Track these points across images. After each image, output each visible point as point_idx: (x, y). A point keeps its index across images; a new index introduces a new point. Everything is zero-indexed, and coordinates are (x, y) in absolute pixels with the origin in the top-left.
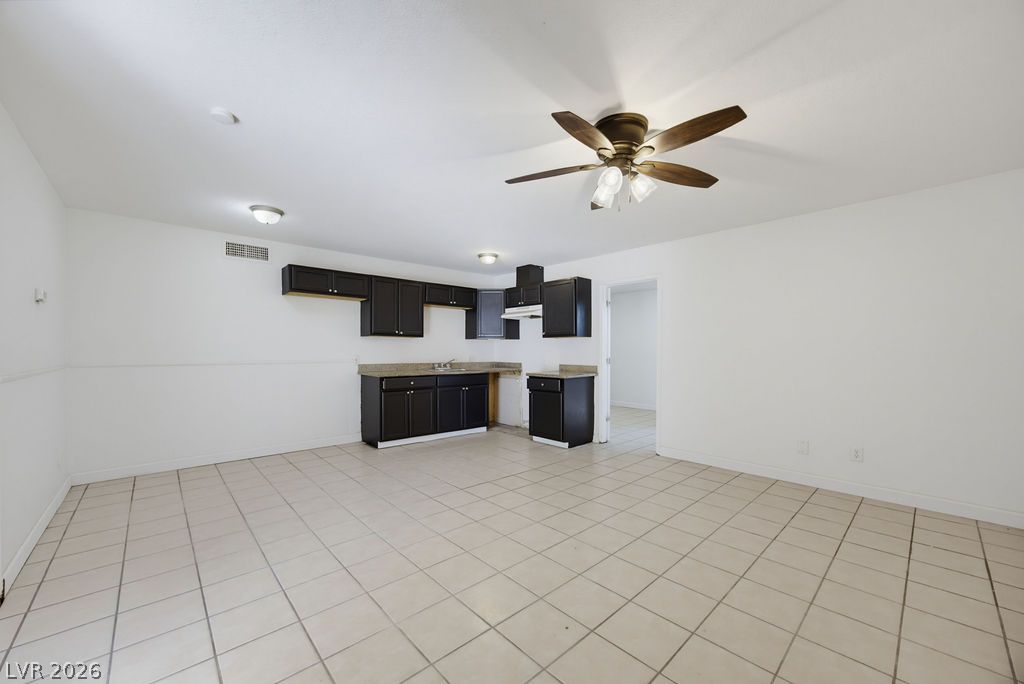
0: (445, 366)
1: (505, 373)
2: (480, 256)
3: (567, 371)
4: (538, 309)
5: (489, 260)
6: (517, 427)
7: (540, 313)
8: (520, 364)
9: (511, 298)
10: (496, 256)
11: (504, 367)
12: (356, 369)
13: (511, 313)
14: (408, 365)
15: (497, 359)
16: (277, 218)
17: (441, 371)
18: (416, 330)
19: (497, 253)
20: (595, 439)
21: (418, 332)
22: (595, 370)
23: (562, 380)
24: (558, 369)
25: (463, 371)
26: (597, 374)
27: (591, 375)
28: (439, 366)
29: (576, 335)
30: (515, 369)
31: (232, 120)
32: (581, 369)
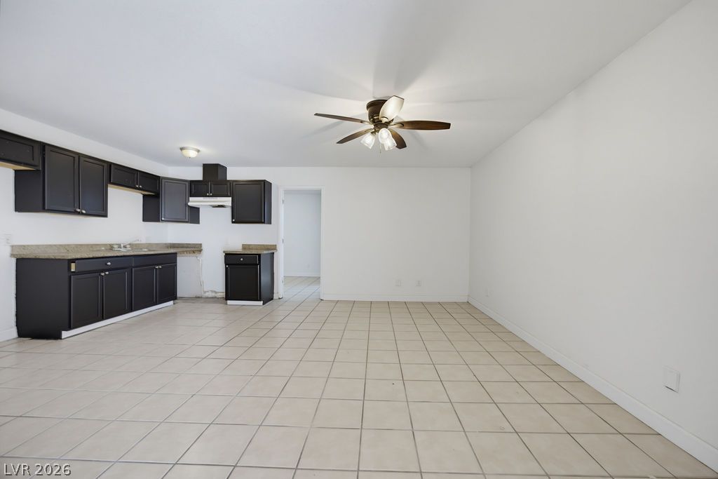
0: (125, 247)
1: (181, 252)
2: (182, 149)
4: (227, 201)
5: (190, 154)
6: (199, 297)
7: (229, 204)
8: (201, 245)
9: (196, 188)
10: (198, 151)
11: (182, 247)
12: (8, 251)
13: (194, 201)
18: (101, 210)
19: (199, 149)
20: (275, 296)
21: (103, 213)
22: (274, 247)
23: (259, 255)
24: (240, 248)
25: (145, 252)
26: (277, 250)
27: (272, 251)
28: (119, 246)
29: (264, 223)
30: (196, 249)
32: (263, 247)
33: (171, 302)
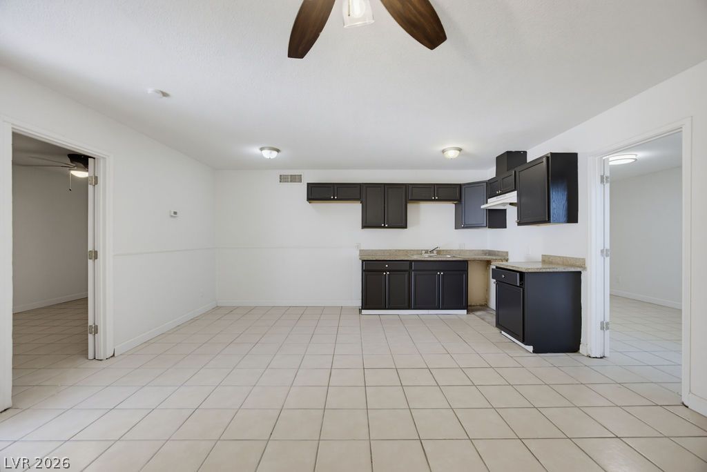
0: (432, 251)
2: (443, 152)
3: (551, 263)
4: (512, 197)
5: (452, 154)
7: (515, 200)
8: (507, 253)
9: (492, 188)
10: (460, 150)
11: (495, 255)
12: (358, 253)
13: (494, 203)
14: (399, 250)
15: (489, 247)
16: (275, 154)
17: (426, 257)
18: (401, 223)
19: (459, 146)
20: (583, 349)
21: (402, 225)
23: (521, 273)
24: (540, 260)
25: (448, 257)
26: (585, 268)
27: (578, 270)
28: (426, 252)
29: (548, 221)
30: (503, 258)
31: (161, 95)
32: (565, 261)
33: (465, 312)
